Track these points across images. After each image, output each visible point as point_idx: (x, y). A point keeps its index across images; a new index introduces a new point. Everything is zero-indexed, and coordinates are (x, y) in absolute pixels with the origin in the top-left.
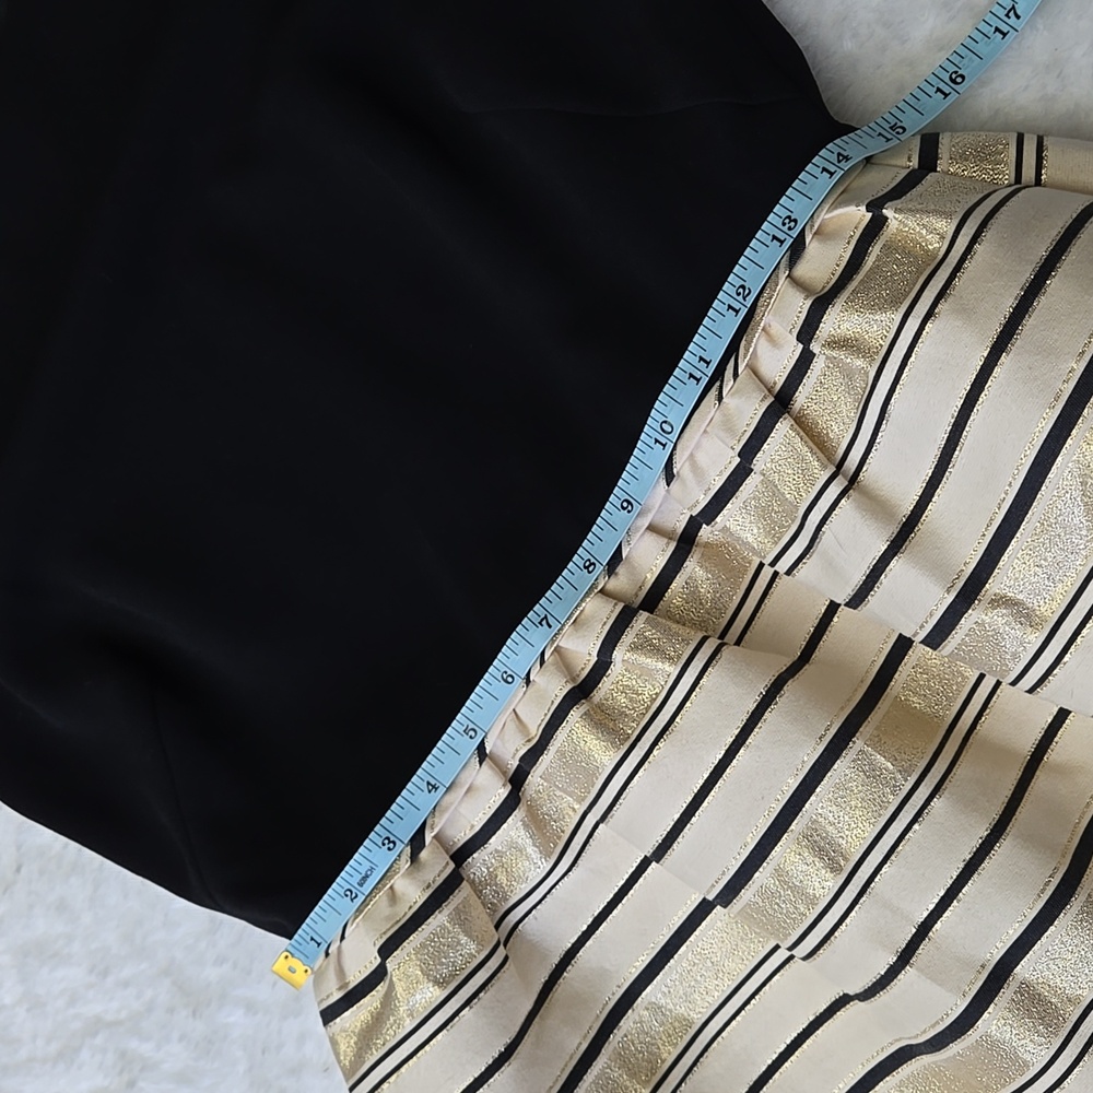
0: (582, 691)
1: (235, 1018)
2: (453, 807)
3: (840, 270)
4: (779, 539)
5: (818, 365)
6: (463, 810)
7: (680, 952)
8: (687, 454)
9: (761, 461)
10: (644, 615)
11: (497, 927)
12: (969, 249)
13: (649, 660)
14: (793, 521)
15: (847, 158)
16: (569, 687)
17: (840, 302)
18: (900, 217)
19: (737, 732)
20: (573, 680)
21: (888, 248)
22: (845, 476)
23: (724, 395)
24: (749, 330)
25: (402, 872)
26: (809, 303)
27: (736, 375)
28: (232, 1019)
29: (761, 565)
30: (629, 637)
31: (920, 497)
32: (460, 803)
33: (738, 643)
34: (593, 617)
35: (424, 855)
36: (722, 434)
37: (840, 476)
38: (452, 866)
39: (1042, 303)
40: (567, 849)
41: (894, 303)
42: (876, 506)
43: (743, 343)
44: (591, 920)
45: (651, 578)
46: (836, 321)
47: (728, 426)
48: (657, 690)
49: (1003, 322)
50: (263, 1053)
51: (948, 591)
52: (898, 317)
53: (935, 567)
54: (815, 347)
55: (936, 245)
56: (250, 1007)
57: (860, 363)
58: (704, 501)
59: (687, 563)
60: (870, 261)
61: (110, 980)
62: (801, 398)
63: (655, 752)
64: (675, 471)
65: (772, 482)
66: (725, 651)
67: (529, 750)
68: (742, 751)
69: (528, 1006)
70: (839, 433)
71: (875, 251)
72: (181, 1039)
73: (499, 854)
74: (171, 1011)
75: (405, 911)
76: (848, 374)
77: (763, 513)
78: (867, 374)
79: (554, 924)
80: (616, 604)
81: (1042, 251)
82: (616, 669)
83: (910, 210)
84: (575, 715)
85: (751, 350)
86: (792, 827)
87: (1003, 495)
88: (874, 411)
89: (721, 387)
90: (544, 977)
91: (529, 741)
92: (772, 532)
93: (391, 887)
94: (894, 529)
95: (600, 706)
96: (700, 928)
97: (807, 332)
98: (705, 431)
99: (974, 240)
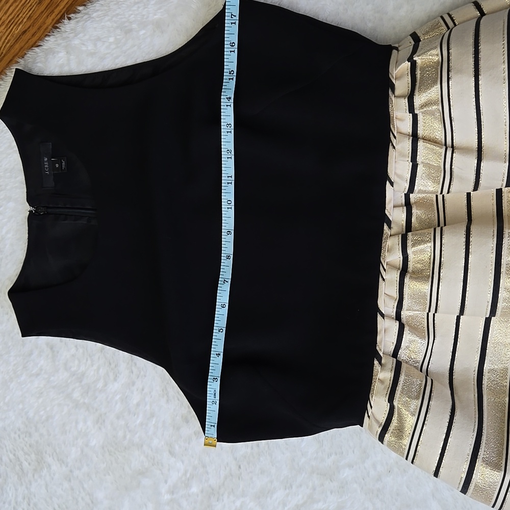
0: (404, 271)
1: (347, 473)
2: (383, 339)
3: (410, 85)
4: (439, 182)
5: (420, 118)
6: (387, 339)
7: (488, 346)
8: (393, 173)
9: (419, 159)
10: (410, 234)
11: (421, 371)
12: (448, 53)
13: (421, 246)
14: (441, 172)
15: (230, 98)
16: (399, 271)
17: (416, 93)
18: (420, 57)
19: (464, 251)
20: (399, 269)
21: (422, 69)
22: (449, 147)
23: (395, 146)
24: (391, 121)
25: (379, 371)
26: (406, 100)
27: (395, 137)
28: (345, 475)
29: (437, 196)
30: (409, 243)
31: (478, 139)
32: (385, 336)
33: (445, 225)
34: (393, 245)
35: (383, 361)
36: (402, 158)
37: (448, 148)
38: (395, 359)
39: (482, 55)
40: (429, 332)
41: (435, 83)
42: (465, 150)
43: (391, 126)
44: (451, 353)
45: (404, 223)
46: (419, 100)
47: (402, 155)
48: (429, 255)
49: (473, 67)
50: (363, 479)
51: (505, 162)
52: (439, 86)
53: (496, 158)
54: (416, 112)
55: (437, 58)
56: (350, 466)
57: (435, 107)
58: (407, 186)
59: (413, 211)
60: (418, 76)
61: (294, 487)
62: (420, 132)
63: (441, 274)
64: (393, 181)
65: (427, 163)
66: (444, 228)
67: (398, 303)
68: (470, 256)
69: (449, 392)
70: (440, 136)
71: (418, 72)
72: (331, 493)
73: (407, 347)
74: (322, 485)
75: (389, 383)
76: (432, 113)
77: (429, 177)
78: (439, 110)
79: (440, 363)
80: (398, 237)
81: (471, 41)
82: (411, 257)
83: (422, 53)
84: (407, 280)
85: (396, 126)
86: (502, 270)
87: (505, 121)
88: (447, 120)
89: (393, 145)
90: (447, 381)
91: (395, 300)
92: (435, 181)
93: (379, 379)
94: (476, 154)
95: (413, 272)
96: (490, 333)
97: (411, 109)
98: (395, 162)
99: (448, 49)
